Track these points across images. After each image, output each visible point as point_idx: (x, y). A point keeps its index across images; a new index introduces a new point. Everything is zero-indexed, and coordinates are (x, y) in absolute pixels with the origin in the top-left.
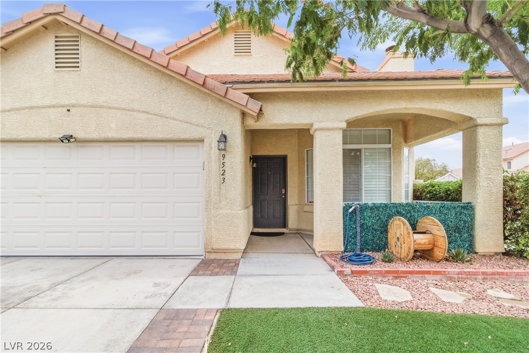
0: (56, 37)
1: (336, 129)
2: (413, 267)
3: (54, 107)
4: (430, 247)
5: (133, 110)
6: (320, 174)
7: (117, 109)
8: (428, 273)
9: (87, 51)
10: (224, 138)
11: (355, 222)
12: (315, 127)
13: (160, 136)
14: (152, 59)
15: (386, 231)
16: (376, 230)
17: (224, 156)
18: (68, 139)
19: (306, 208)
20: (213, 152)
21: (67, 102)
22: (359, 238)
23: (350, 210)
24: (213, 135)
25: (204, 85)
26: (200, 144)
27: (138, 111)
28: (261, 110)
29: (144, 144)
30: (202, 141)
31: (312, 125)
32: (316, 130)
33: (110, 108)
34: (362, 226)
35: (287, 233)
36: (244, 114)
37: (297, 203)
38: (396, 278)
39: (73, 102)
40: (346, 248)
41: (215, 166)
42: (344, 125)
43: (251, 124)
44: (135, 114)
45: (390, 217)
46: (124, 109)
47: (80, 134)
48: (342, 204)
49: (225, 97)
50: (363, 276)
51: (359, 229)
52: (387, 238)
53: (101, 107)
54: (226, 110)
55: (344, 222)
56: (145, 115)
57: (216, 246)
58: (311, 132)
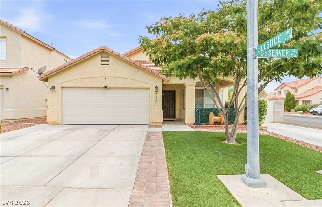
0: (102, 55)
1: (193, 85)
2: (214, 126)
3: (100, 77)
4: (220, 121)
5: (127, 79)
6: (187, 99)
7: (121, 78)
8: (217, 127)
9: (112, 60)
10: (156, 88)
11: (198, 114)
12: (186, 84)
13: (135, 87)
14: (135, 64)
15: (208, 117)
16: (205, 117)
17: (156, 93)
18: (106, 87)
19: (183, 111)
20: (153, 92)
21: (105, 76)
22: (199, 119)
23: (197, 110)
24: (153, 87)
25: (151, 72)
26: (148, 89)
27: (128, 79)
28: (169, 80)
29: (129, 89)
30: (149, 88)
31: (185, 83)
32: (186, 85)
33: (119, 78)
34: (201, 115)
35: (175, 121)
36: (163, 80)
37: (179, 108)
38: (208, 128)
39: (107, 76)
40: (195, 122)
41: (153, 96)
42: (195, 84)
43: (165, 83)
44: (127, 80)
45: (209, 112)
46: (123, 78)
47: (109, 86)
48: (194, 109)
49: (158, 76)
50: (199, 128)
51: (199, 116)
52: (208, 119)
53: (116, 77)
54: (157, 79)
55: (195, 114)
56: (131, 80)
57: (154, 121)
58: (185, 85)
